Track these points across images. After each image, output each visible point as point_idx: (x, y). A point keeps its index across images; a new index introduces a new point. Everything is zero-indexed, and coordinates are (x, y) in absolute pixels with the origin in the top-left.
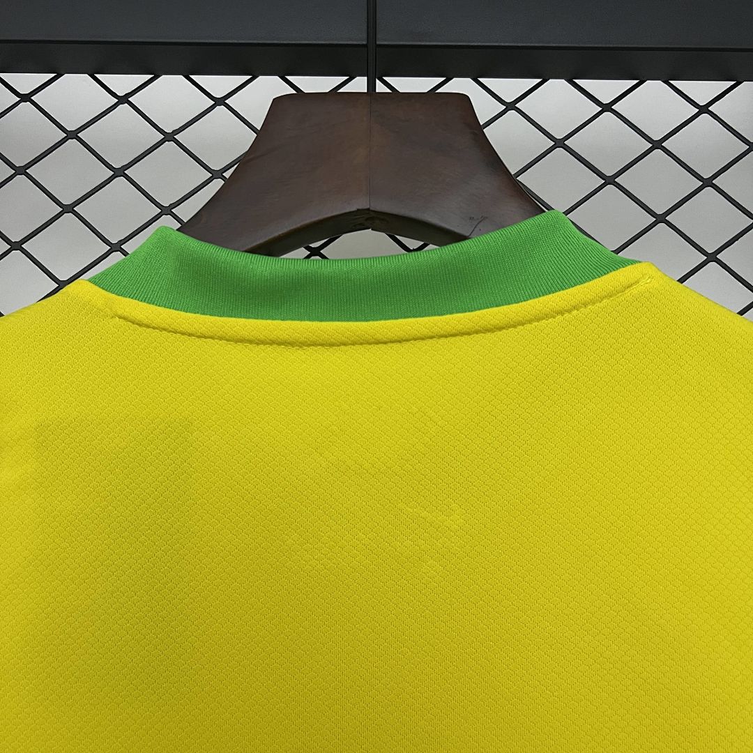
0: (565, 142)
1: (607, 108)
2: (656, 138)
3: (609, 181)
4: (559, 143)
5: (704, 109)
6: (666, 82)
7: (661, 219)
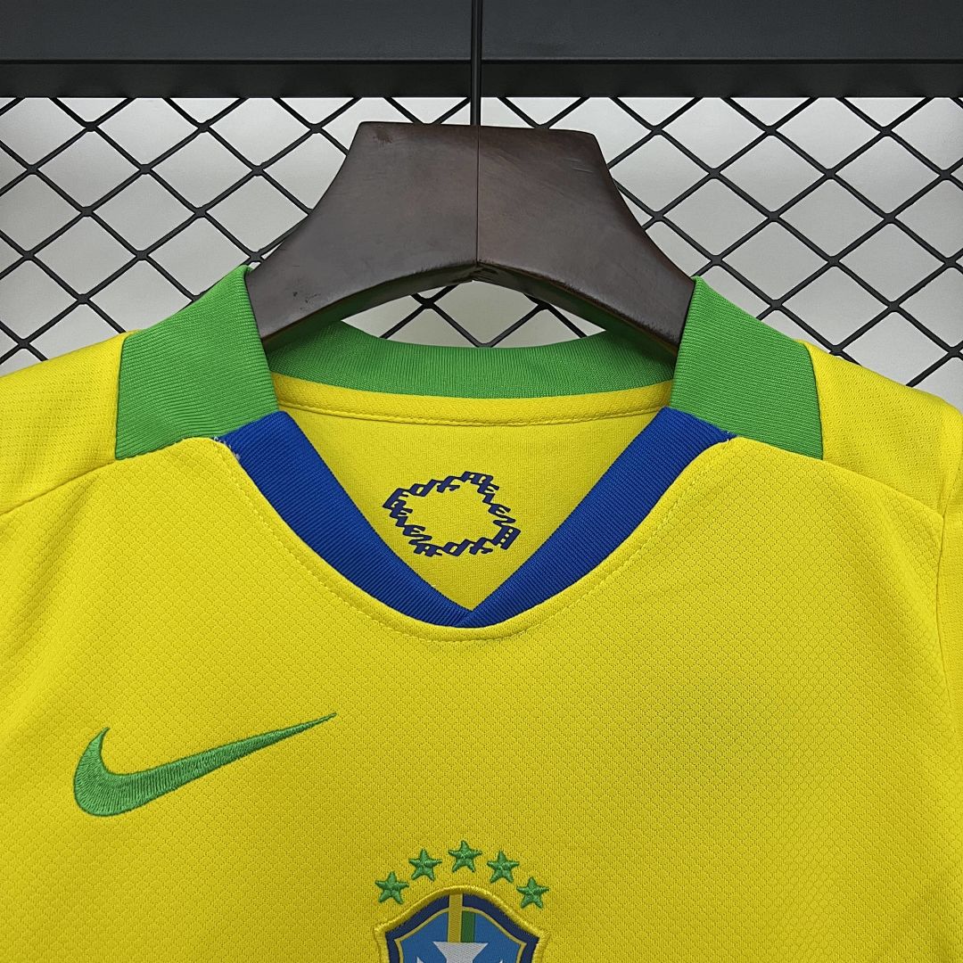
0: (722, 172)
1: (771, 131)
2: (829, 166)
3: (773, 217)
4: (714, 174)
5: (886, 131)
6: (842, 100)
7: (833, 262)
